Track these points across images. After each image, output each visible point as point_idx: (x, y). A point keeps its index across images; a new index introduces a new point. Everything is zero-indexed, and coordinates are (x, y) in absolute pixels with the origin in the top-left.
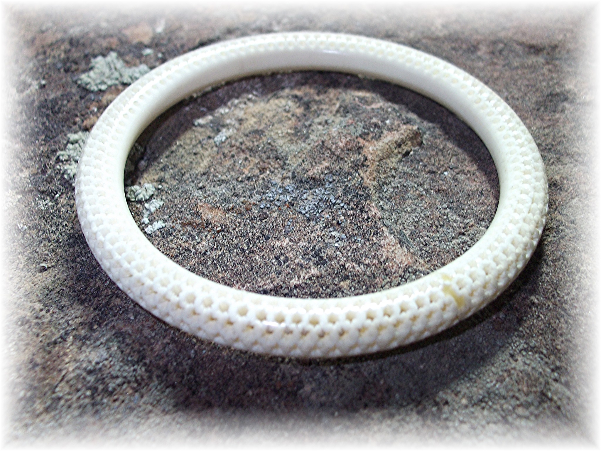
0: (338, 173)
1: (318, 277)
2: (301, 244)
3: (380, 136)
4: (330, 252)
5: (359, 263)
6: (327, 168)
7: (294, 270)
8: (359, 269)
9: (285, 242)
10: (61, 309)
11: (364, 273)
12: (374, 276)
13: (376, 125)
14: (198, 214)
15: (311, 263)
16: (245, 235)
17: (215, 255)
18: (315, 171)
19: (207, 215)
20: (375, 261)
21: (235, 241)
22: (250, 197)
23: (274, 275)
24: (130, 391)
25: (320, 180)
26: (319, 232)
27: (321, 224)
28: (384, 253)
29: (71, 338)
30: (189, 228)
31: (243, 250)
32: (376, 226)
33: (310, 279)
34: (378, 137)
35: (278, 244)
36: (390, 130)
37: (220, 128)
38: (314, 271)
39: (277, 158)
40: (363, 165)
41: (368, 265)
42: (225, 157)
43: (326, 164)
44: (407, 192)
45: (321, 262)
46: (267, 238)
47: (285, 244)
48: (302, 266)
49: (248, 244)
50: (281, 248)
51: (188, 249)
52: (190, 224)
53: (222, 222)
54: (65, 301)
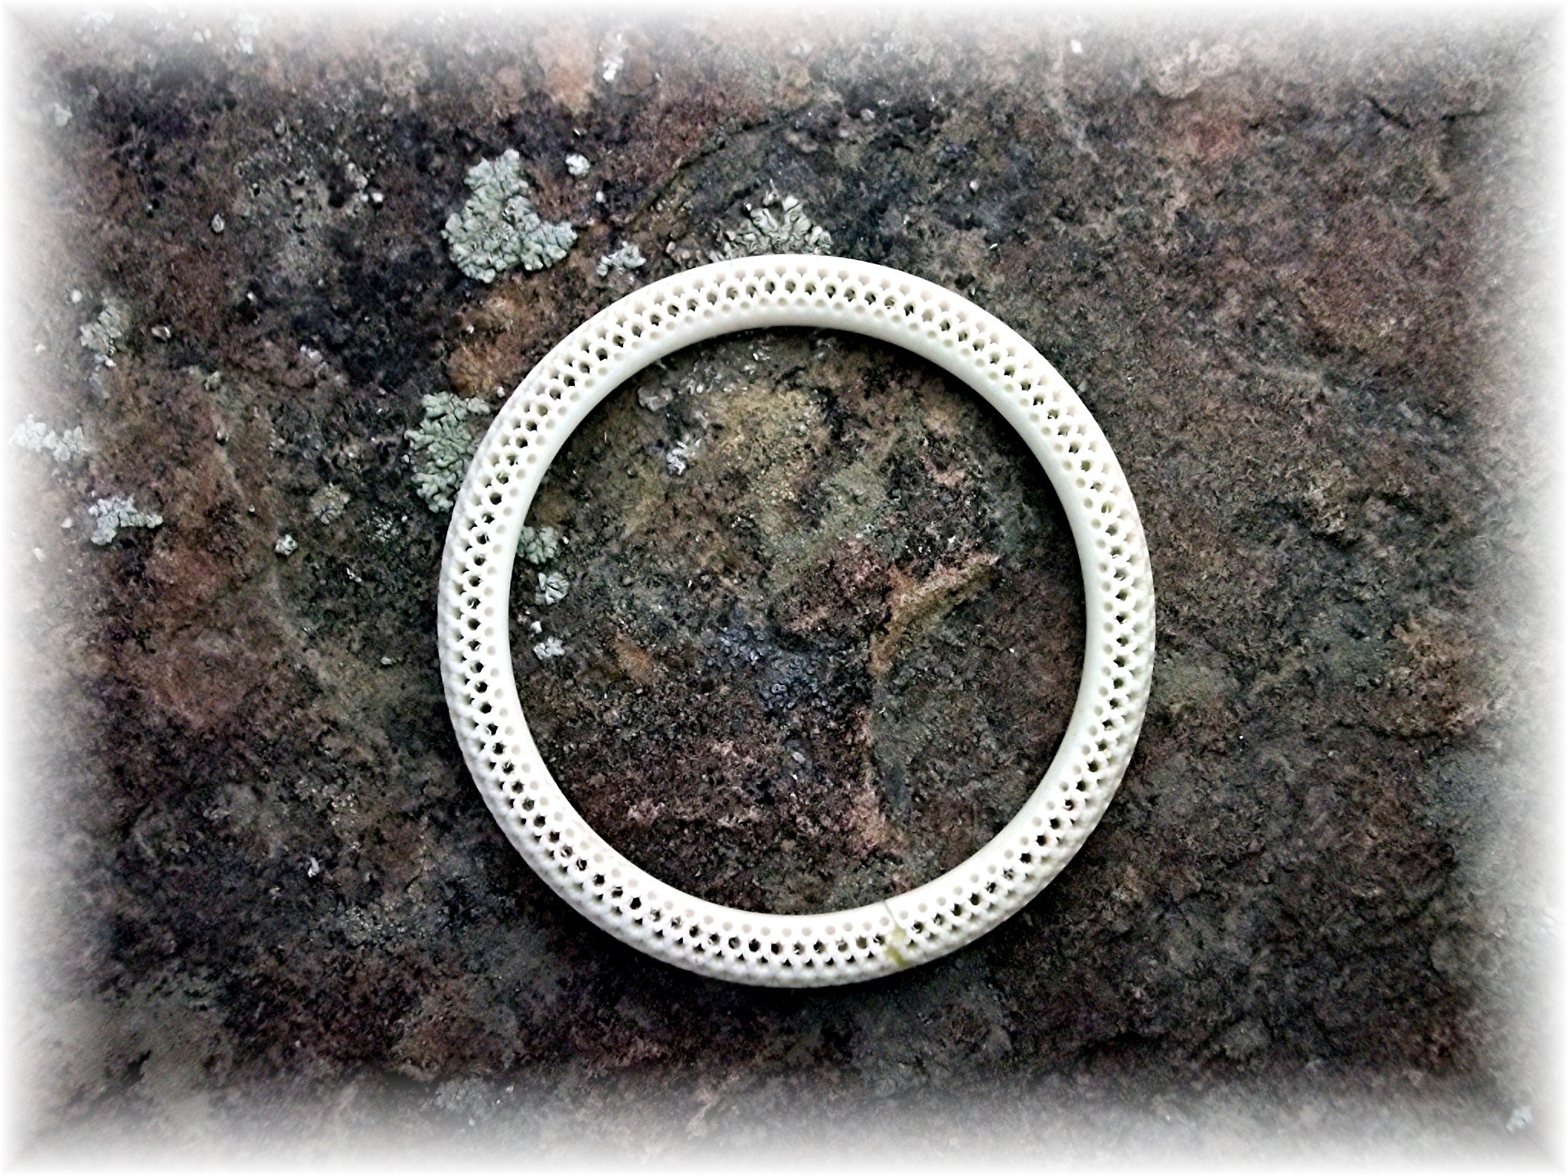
0: (840, 634)
1: (755, 825)
2: (748, 760)
3: (927, 573)
4: (782, 786)
5: (816, 821)
6: (824, 621)
7: (726, 802)
8: (814, 831)
9: (726, 749)
10: (413, 754)
11: (818, 839)
12: (828, 848)
13: (931, 540)
14: (611, 654)
15: (752, 799)
16: (674, 713)
17: (628, 735)
18: (803, 624)
19: (628, 661)
20: (837, 828)
21: (659, 721)
22: (697, 631)
23: (698, 801)
24: (495, 921)
25: (804, 641)
26: (778, 747)
27: (785, 732)
28: (852, 818)
29: (425, 819)
30: (597, 674)
31: (667, 739)
32: (858, 762)
33: (745, 823)
34: (922, 575)
35: (716, 747)
36: (949, 562)
37: (682, 428)
38: (753, 814)
39: (756, 556)
40: (881, 628)
41: (825, 829)
42: (676, 515)
43: (823, 612)
44: (933, 684)
45: (767, 801)
46: (704, 730)
47: (726, 751)
48: (739, 799)
49: (677, 730)
50: (719, 757)
51: (591, 714)
52: (601, 668)
53: (647, 680)
54: (418, 744)
